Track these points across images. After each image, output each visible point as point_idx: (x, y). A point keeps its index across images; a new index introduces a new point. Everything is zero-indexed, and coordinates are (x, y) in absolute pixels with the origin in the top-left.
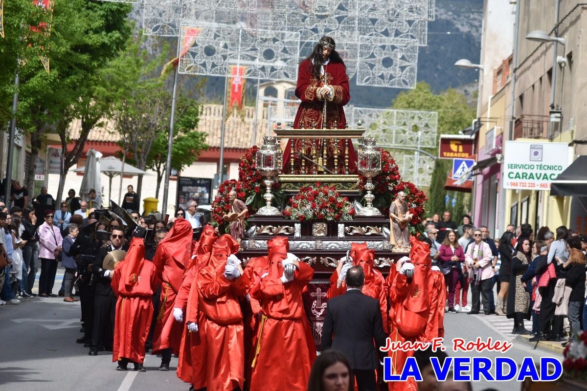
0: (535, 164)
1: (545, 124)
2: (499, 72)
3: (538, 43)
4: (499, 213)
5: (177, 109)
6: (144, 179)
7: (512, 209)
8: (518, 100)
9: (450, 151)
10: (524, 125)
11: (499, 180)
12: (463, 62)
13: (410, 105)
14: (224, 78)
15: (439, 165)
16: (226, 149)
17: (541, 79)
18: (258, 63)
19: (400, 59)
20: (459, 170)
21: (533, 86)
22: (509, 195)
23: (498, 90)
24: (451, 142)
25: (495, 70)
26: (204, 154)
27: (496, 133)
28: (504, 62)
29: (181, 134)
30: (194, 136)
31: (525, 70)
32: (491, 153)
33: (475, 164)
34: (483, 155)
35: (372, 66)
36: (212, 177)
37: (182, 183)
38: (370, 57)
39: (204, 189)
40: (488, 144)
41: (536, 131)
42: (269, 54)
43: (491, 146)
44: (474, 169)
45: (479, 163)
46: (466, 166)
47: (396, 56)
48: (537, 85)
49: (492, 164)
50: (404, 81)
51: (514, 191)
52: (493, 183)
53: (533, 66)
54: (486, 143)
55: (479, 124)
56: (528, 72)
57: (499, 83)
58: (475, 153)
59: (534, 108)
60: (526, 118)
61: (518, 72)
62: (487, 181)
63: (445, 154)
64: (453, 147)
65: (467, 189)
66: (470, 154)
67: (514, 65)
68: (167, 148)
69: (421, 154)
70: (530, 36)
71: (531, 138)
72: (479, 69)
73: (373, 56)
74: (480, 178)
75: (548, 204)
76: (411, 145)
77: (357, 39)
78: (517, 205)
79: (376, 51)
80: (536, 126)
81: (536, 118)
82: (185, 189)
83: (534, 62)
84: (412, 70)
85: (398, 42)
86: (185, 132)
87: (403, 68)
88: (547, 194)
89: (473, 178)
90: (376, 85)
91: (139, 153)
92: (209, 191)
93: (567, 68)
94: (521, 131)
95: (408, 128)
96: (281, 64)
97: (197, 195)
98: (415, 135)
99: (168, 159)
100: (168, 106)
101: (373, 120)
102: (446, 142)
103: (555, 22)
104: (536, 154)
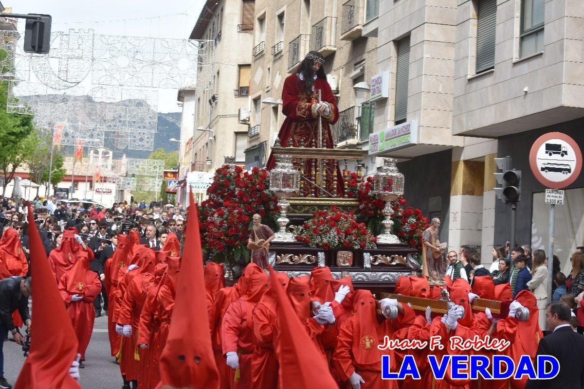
0: (200, 182)
1: (205, 165)
2: (188, 143)
3: (202, 132)
5: (54, 159)
6: (40, 189)
8: (194, 156)
9: (168, 177)
10: (197, 166)
11: (186, 188)
12: (173, 140)
13: (154, 158)
14: (73, 146)
15: (164, 182)
16: (75, 176)
17: (203, 146)
18: (87, 140)
19: (147, 138)
20: (171, 185)
21: (200, 150)
23: (187, 151)
24: (168, 173)
26: (66, 178)
27: (185, 170)
28: (189, 140)
29: (56, 170)
30: (61, 171)
31: (197, 143)
32: (184, 177)
33: (177, 182)
34: (181, 178)
35: (135, 141)
36: (69, 188)
37: (56, 189)
39: (65, 193)
41: (201, 168)
42: (92, 136)
43: (184, 174)
44: (178, 184)
45: (179, 182)
46: (174, 183)
47: (145, 137)
48: (202, 149)
49: (184, 182)
50: (148, 148)
52: (184, 190)
53: (200, 141)
54: (182, 173)
55: (179, 166)
56: (199, 143)
57: (188, 148)
58: (178, 178)
59: (201, 159)
60: (197, 163)
61: (195, 143)
63: (165, 178)
64: (169, 175)
65: (174, 193)
66: (176, 178)
67: (193, 141)
68: (49, 175)
69: (159, 178)
70: (198, 128)
71: (199, 171)
72: (179, 142)
73: (135, 137)
74: (180, 188)
76: (154, 174)
77: (127, 130)
79: (136, 135)
80: (201, 166)
81: (201, 163)
82: (57, 193)
83: (201, 139)
84: (151, 143)
85: (145, 131)
86: (58, 169)
87: (148, 142)
88: (205, 194)
89: (177, 188)
90: (137, 149)
91: (38, 178)
92: (68, 194)
93: (214, 142)
94: (195, 168)
95: (152, 167)
96: (97, 140)
97: (62, 195)
98: (155, 170)
99: (50, 180)
100: (49, 158)
101: (137, 164)
102: (166, 173)
103: (209, 123)
104: (200, 178)
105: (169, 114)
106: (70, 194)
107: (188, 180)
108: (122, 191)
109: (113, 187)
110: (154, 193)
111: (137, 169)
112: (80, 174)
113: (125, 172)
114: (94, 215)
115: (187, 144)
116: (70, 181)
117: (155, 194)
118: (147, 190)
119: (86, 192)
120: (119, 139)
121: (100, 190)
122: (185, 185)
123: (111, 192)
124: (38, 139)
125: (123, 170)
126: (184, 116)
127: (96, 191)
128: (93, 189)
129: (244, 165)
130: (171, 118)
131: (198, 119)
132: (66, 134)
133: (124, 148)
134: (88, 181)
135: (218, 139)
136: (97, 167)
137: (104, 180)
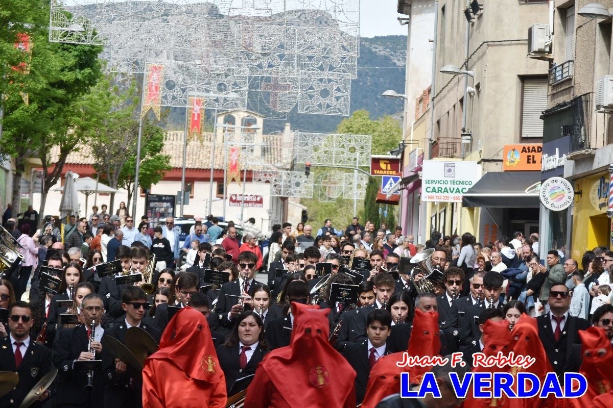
0: (449, 179)
1: (458, 145)
3: (452, 76)
4: (421, 222)
6: (116, 196)
7: (431, 218)
8: (436, 124)
9: (380, 169)
10: (440, 146)
11: (421, 193)
12: (390, 92)
13: (349, 130)
14: (185, 108)
15: (371, 181)
16: (187, 169)
17: (454, 106)
18: (212, 95)
19: (336, 90)
20: (387, 186)
21: (448, 112)
22: (429, 206)
23: (420, 116)
24: (381, 161)
25: (417, 99)
26: (168, 174)
27: (417, 154)
28: (424, 92)
29: (148, 157)
30: (159, 158)
31: (442, 99)
32: (414, 170)
33: (400, 180)
34: (407, 172)
35: (311, 97)
36: (175, 194)
37: (150, 199)
38: (310, 89)
39: (169, 204)
40: (412, 162)
41: (450, 151)
42: (221, 87)
43: (414, 164)
44: (401, 184)
45: (403, 179)
46: (393, 182)
47: (331, 87)
48: (451, 112)
49: (416, 180)
50: (339, 109)
51: (433, 203)
52: (415, 197)
53: (448, 95)
54: (410, 162)
55: (404, 146)
56: (444, 101)
57: (421, 110)
58: (401, 171)
59: (450, 131)
60: (441, 140)
61: (436, 100)
62: (412, 194)
63: (375, 171)
64: (383, 166)
65: (394, 202)
66: (397, 172)
67: (431, 96)
68: (135, 169)
70: (443, 69)
71: (447, 157)
72: (404, 98)
73: (311, 88)
74: (405, 192)
75: (461, 214)
76: (351, 164)
77: (297, 74)
78: (436, 215)
79: (315, 84)
80: (450, 147)
81: (450, 140)
82: (152, 205)
83: (449, 91)
84: (346, 99)
85: (332, 75)
86: (152, 155)
87: (338, 98)
88: (460, 205)
89: (399, 192)
90: (315, 113)
91: (111, 174)
92: (173, 206)
93: (475, 97)
94: (438, 151)
95: (346, 150)
96: (232, 96)
97: (162, 210)
98: (352, 156)
99: (137, 179)
100: (136, 134)
101: (316, 143)
102: (376, 162)
103: (466, 57)
104: (449, 171)
105: (377, 39)
106: (178, 207)
107: (424, 176)
108: (284, 199)
109: (264, 191)
110: (350, 203)
111: (314, 154)
112: (197, 166)
113: (290, 161)
114: (231, 249)
115: (420, 101)
116: (178, 179)
117: (352, 205)
118: (335, 196)
119: (211, 201)
120: (279, 92)
121: (239, 198)
122: (418, 184)
123: (261, 202)
124: (113, 95)
125: (286, 157)
126: (413, 43)
127: (231, 200)
128: (224, 196)
129: (541, 145)
130: (381, 48)
131: (442, 49)
132: (170, 85)
133: (288, 111)
134: (215, 180)
135: (485, 90)
136: (233, 150)
137: (248, 176)
